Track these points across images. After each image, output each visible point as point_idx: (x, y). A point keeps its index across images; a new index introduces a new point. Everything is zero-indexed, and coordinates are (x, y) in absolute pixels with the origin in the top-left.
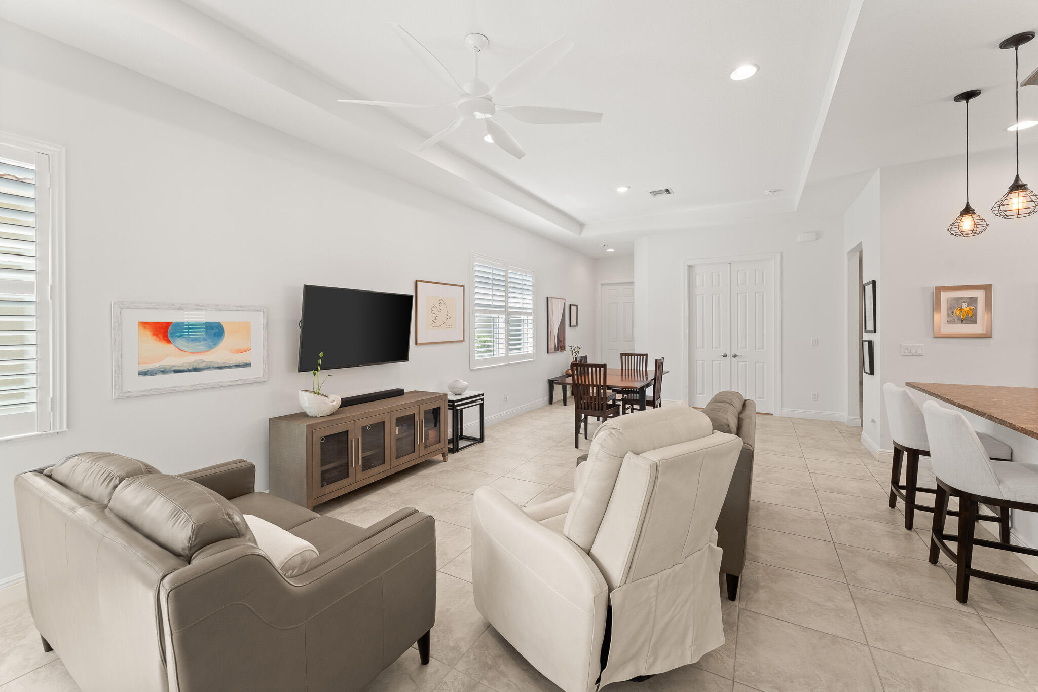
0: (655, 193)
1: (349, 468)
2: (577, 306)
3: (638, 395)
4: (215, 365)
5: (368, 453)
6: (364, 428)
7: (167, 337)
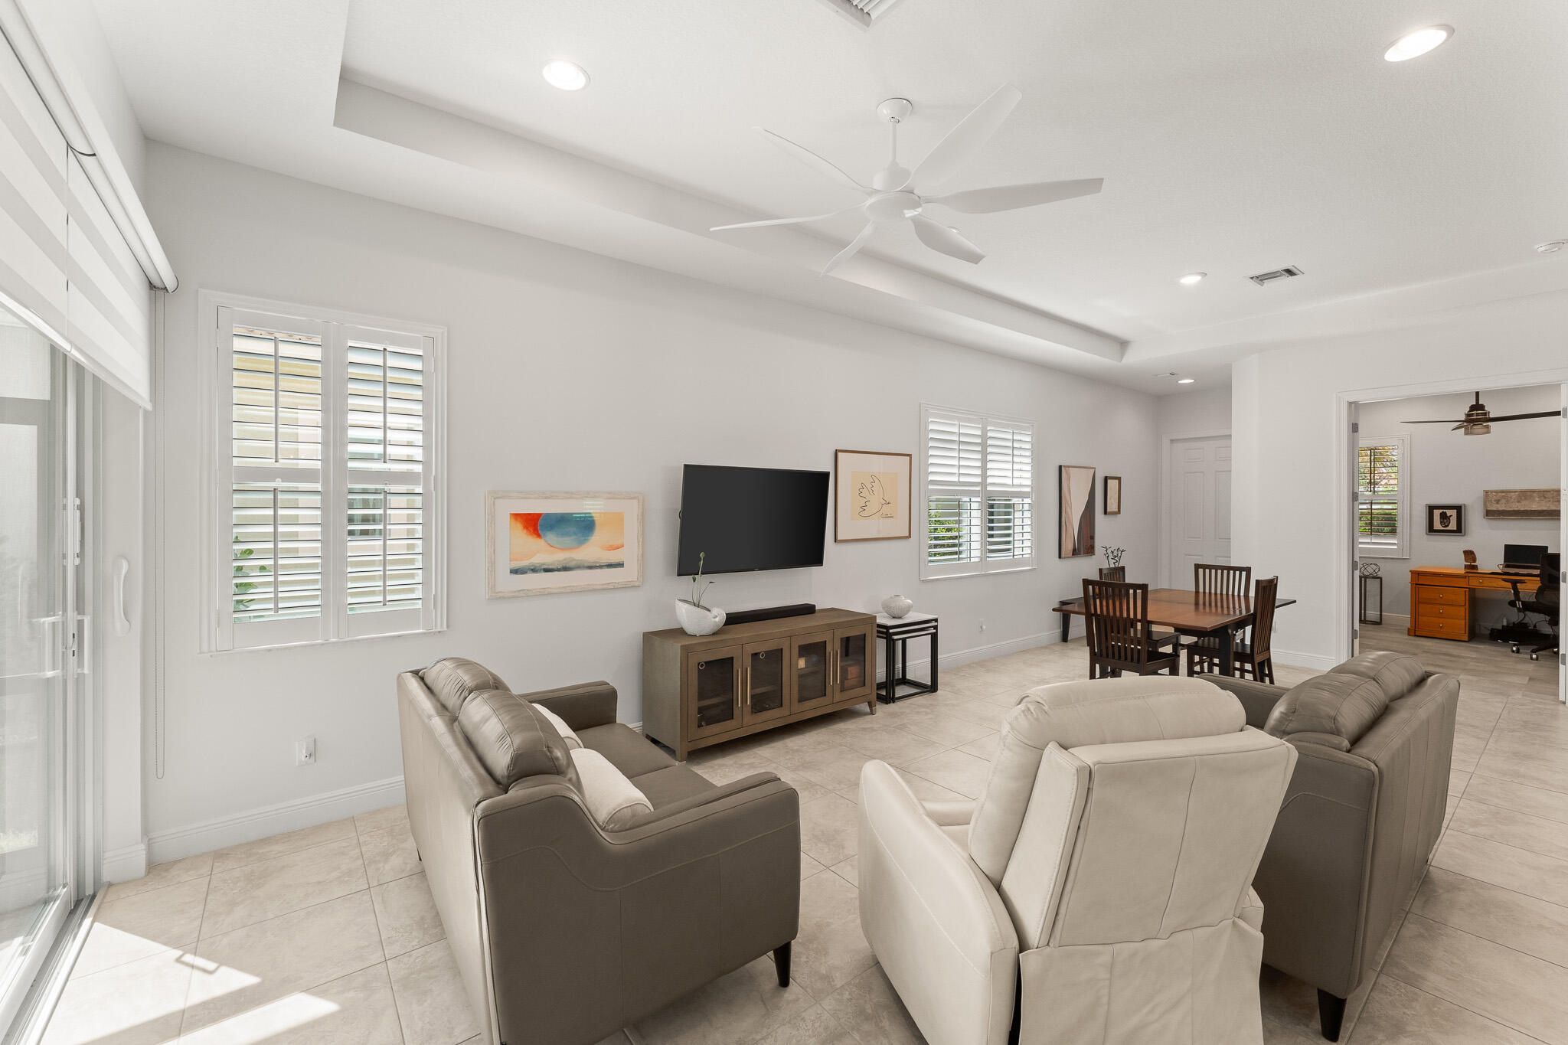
0: (1261, 279)
1: (734, 707)
2: (1119, 479)
3: (1217, 640)
4: (586, 564)
5: (759, 691)
6: (755, 655)
7: (538, 531)
